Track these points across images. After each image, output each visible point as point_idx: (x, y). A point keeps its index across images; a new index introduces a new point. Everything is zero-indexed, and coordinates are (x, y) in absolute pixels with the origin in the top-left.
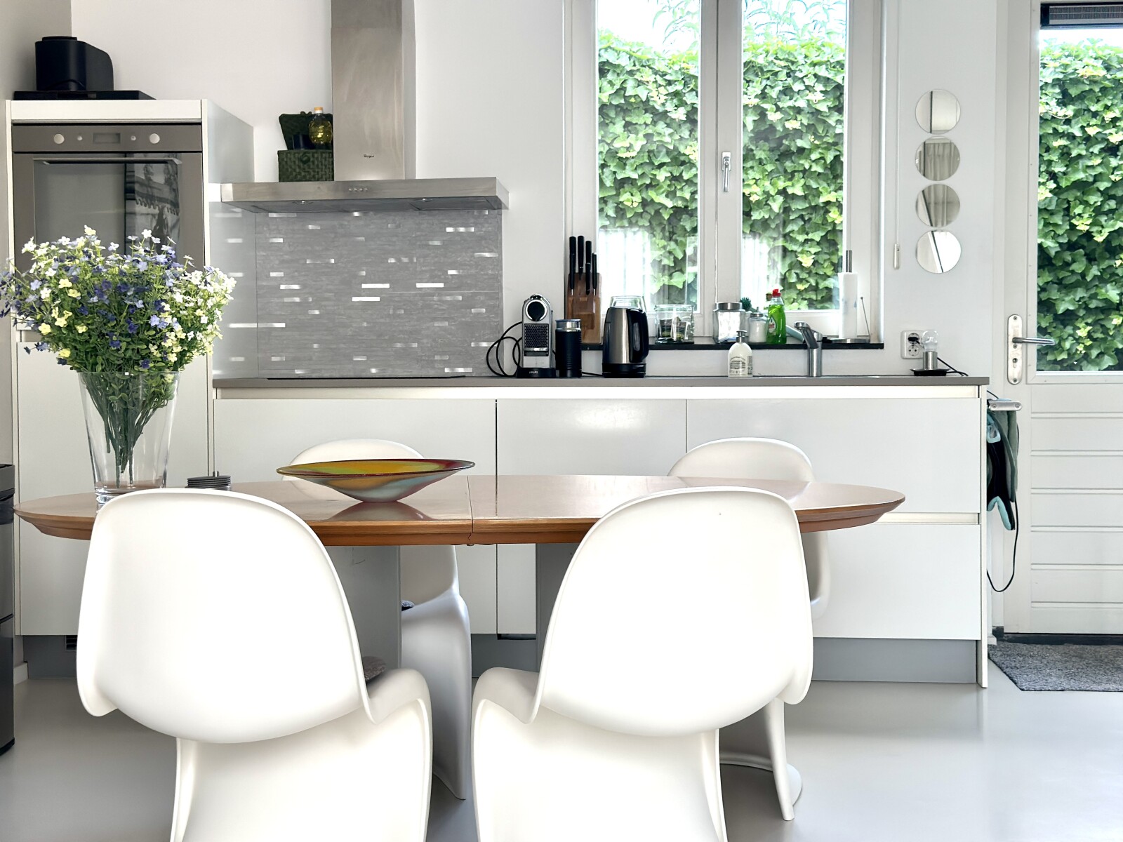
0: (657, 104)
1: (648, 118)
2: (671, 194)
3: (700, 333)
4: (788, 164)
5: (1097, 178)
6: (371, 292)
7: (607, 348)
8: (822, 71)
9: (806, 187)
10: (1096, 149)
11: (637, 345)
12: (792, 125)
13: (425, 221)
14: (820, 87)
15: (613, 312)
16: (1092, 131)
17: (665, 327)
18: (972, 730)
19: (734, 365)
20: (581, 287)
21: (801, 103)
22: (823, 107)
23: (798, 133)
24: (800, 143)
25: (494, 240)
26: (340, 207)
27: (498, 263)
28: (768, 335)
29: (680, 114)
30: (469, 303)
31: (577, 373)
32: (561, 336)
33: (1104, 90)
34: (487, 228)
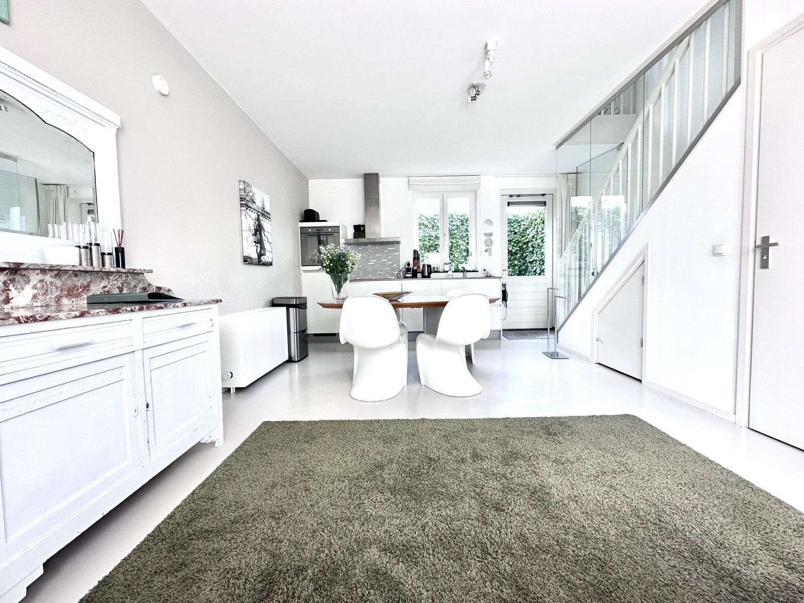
0: (425, 224)
1: (424, 227)
2: (429, 242)
3: (441, 269)
4: (452, 236)
5: (513, 239)
6: (372, 262)
7: (423, 272)
8: (459, 217)
9: (456, 241)
10: (512, 233)
11: (429, 272)
12: (453, 228)
13: (384, 247)
14: (458, 220)
15: (424, 265)
16: (512, 230)
17: (434, 268)
18: (499, 347)
19: (449, 275)
20: (416, 260)
21: (455, 224)
22: (459, 225)
23: (454, 230)
24: (455, 232)
25: (398, 251)
26: (366, 244)
27: (399, 255)
28: (455, 269)
29: (430, 226)
30: (393, 264)
31: (417, 277)
32: (413, 270)
33: (514, 221)
34: (396, 248)
